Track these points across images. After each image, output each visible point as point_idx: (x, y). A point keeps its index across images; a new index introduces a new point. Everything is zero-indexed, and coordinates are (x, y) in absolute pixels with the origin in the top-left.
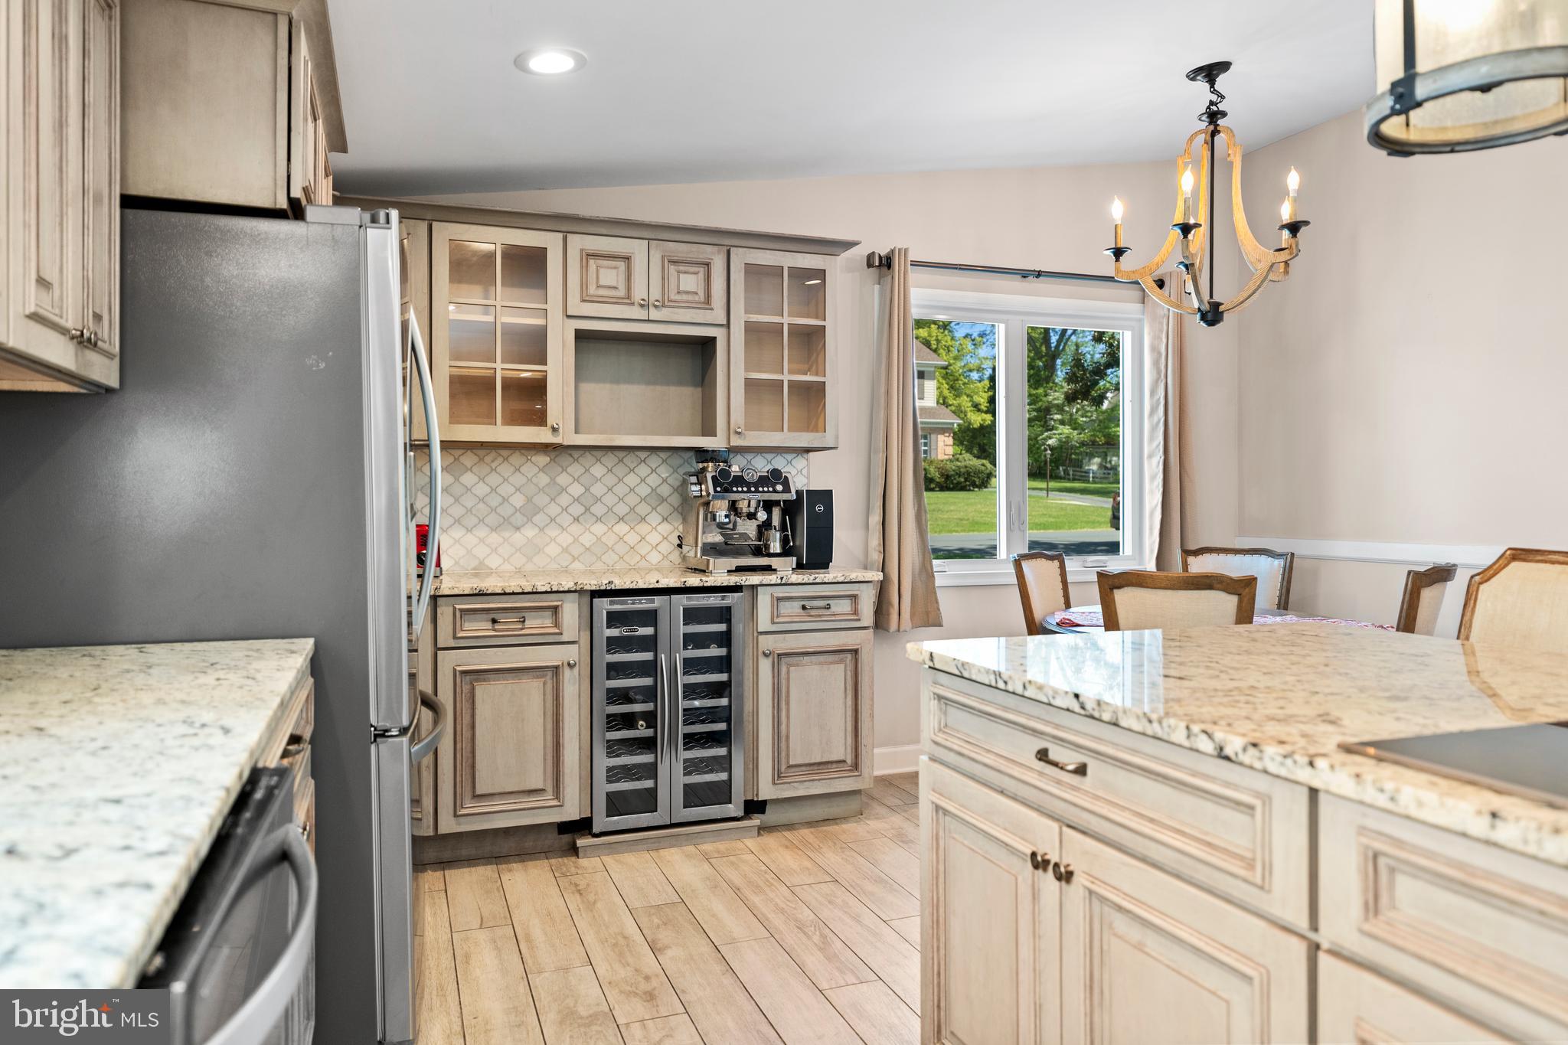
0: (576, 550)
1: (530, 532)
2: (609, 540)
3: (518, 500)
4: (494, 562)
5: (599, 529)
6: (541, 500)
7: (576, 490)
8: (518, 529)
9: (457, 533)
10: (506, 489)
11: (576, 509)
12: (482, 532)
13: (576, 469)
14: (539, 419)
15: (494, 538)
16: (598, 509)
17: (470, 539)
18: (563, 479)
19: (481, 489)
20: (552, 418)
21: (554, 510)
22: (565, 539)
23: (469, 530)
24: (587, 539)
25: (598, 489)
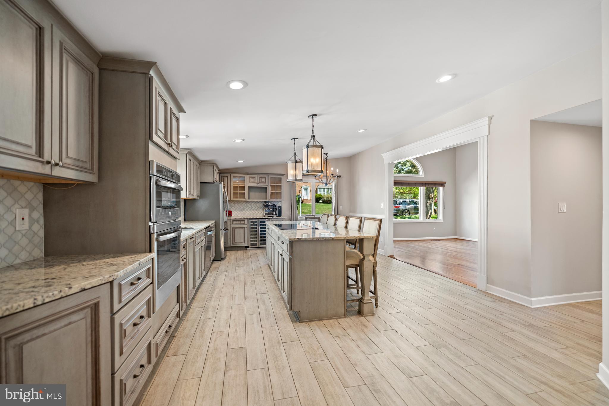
0: (250, 214)
1: (244, 212)
2: (254, 213)
3: (242, 208)
4: (239, 215)
5: (253, 211)
6: (245, 207)
7: (250, 206)
8: (242, 211)
9: (235, 212)
10: (241, 206)
11: (250, 209)
12: (238, 212)
13: (250, 204)
14: (244, 198)
15: (239, 212)
16: (253, 209)
17: (236, 212)
18: (248, 205)
19: (238, 206)
20: (245, 198)
21: (247, 209)
22: (248, 213)
23: (236, 211)
24: (251, 213)
25: (253, 206)
